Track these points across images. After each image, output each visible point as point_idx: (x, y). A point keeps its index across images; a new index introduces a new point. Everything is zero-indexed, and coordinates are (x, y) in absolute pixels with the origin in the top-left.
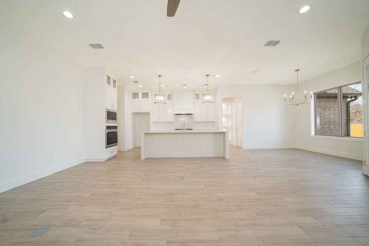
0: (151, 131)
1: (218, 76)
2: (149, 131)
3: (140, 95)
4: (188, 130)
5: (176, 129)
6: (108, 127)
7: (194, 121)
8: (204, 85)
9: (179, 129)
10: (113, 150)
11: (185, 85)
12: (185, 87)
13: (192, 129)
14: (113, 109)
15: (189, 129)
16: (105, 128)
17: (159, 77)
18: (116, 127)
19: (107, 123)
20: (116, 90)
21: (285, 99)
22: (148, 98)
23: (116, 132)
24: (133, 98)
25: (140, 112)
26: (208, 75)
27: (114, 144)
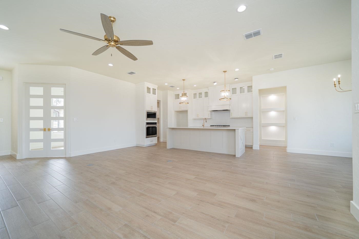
0: (189, 127)
1: (237, 70)
2: (187, 126)
4: (218, 127)
5: (211, 126)
6: (148, 123)
7: (231, 117)
8: (235, 79)
9: (214, 126)
10: (153, 140)
11: (215, 82)
12: (215, 84)
14: (152, 110)
16: (145, 124)
17: (183, 81)
18: (155, 123)
19: (146, 120)
20: (156, 95)
21: (335, 85)
23: (155, 127)
25: (181, 110)
26: (225, 72)
27: (153, 136)
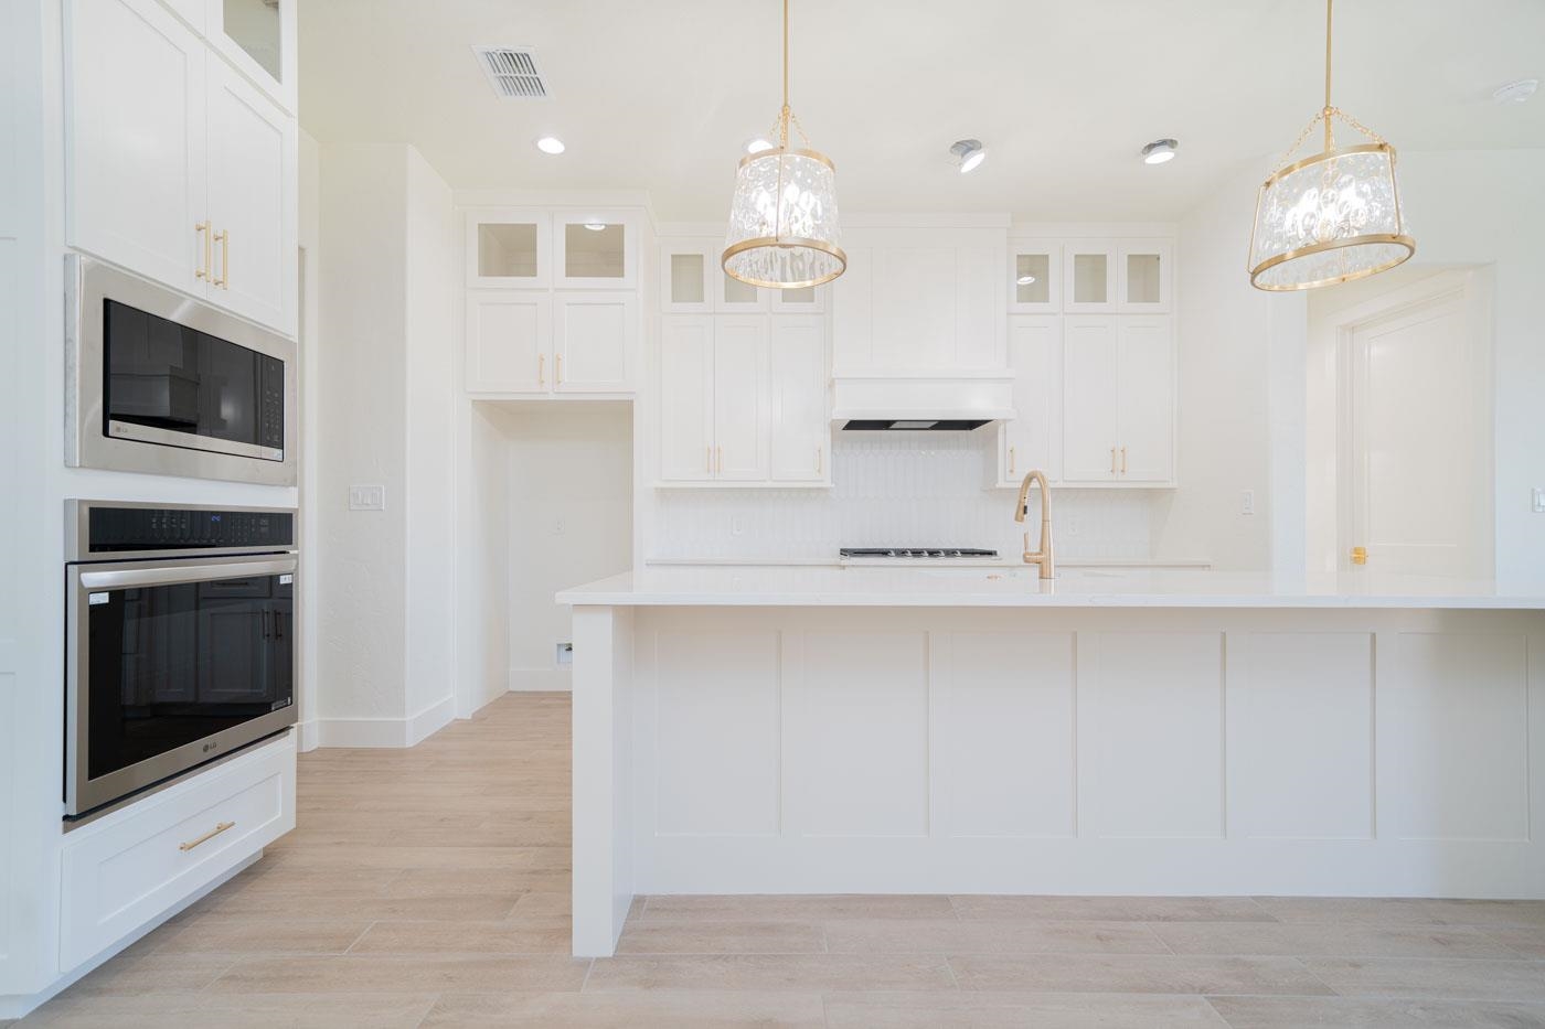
3: (551, 250)
6: (121, 529)
7: (1000, 485)
11: (967, 147)
12: (974, 161)
13: (990, 553)
15: (965, 553)
16: (46, 537)
19: (92, 462)
20: (287, 90)
22: (620, 274)
24: (486, 271)
25: (551, 398)
